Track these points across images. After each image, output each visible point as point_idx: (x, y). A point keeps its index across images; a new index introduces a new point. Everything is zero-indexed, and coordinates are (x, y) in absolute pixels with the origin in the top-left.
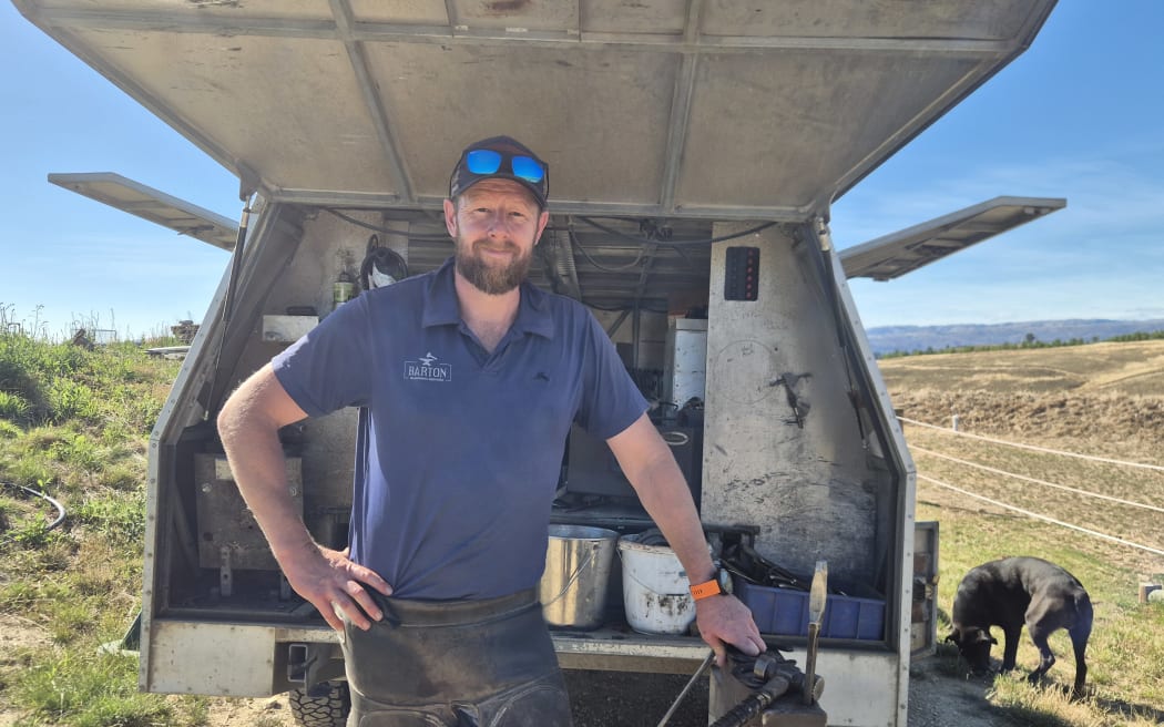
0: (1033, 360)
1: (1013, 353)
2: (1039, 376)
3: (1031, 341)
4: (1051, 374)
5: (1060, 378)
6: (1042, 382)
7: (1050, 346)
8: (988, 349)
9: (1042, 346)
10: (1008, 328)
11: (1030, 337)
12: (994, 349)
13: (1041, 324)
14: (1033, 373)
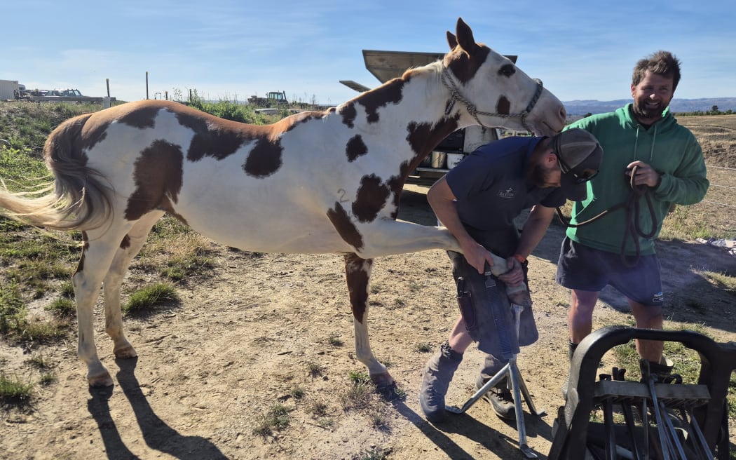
0: (711, 122)
1: (700, 117)
2: (714, 132)
3: (715, 111)
4: (722, 131)
5: (727, 133)
6: (715, 136)
7: (725, 114)
8: (684, 115)
9: (719, 113)
10: (703, 101)
11: (715, 108)
12: (688, 115)
13: (725, 99)
14: (710, 131)
